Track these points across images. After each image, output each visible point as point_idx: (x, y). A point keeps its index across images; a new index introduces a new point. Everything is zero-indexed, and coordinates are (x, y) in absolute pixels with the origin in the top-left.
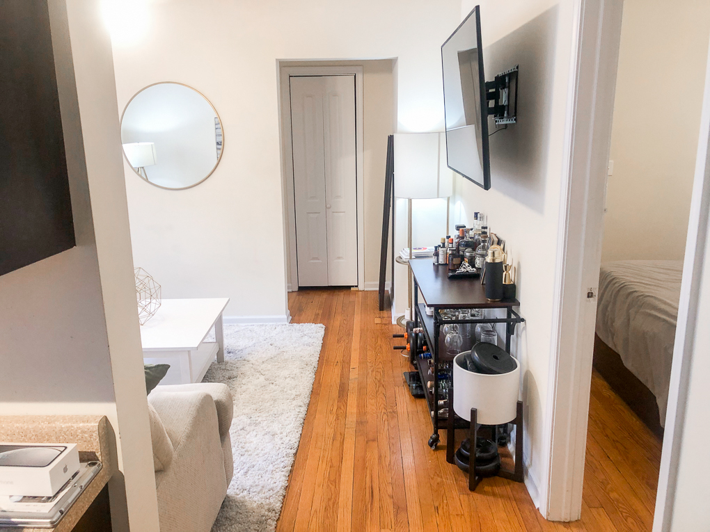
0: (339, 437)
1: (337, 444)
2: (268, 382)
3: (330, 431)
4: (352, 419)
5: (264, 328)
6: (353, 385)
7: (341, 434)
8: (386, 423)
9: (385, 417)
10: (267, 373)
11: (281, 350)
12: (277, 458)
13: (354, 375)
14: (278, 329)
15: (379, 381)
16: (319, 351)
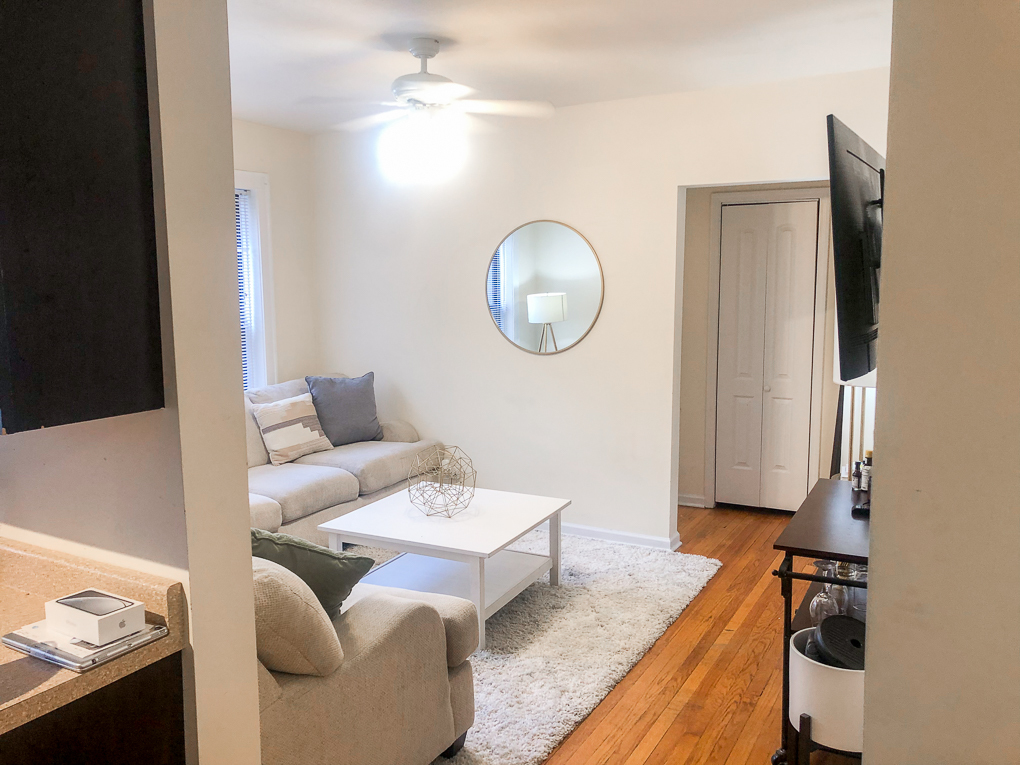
0: (649, 718)
1: (642, 725)
2: (598, 622)
3: (642, 706)
4: (683, 698)
5: (633, 551)
6: (713, 654)
7: (655, 714)
8: (730, 716)
9: (734, 707)
10: (602, 610)
11: (639, 584)
12: (549, 720)
13: (723, 640)
14: (653, 556)
15: (755, 656)
16: (692, 596)
